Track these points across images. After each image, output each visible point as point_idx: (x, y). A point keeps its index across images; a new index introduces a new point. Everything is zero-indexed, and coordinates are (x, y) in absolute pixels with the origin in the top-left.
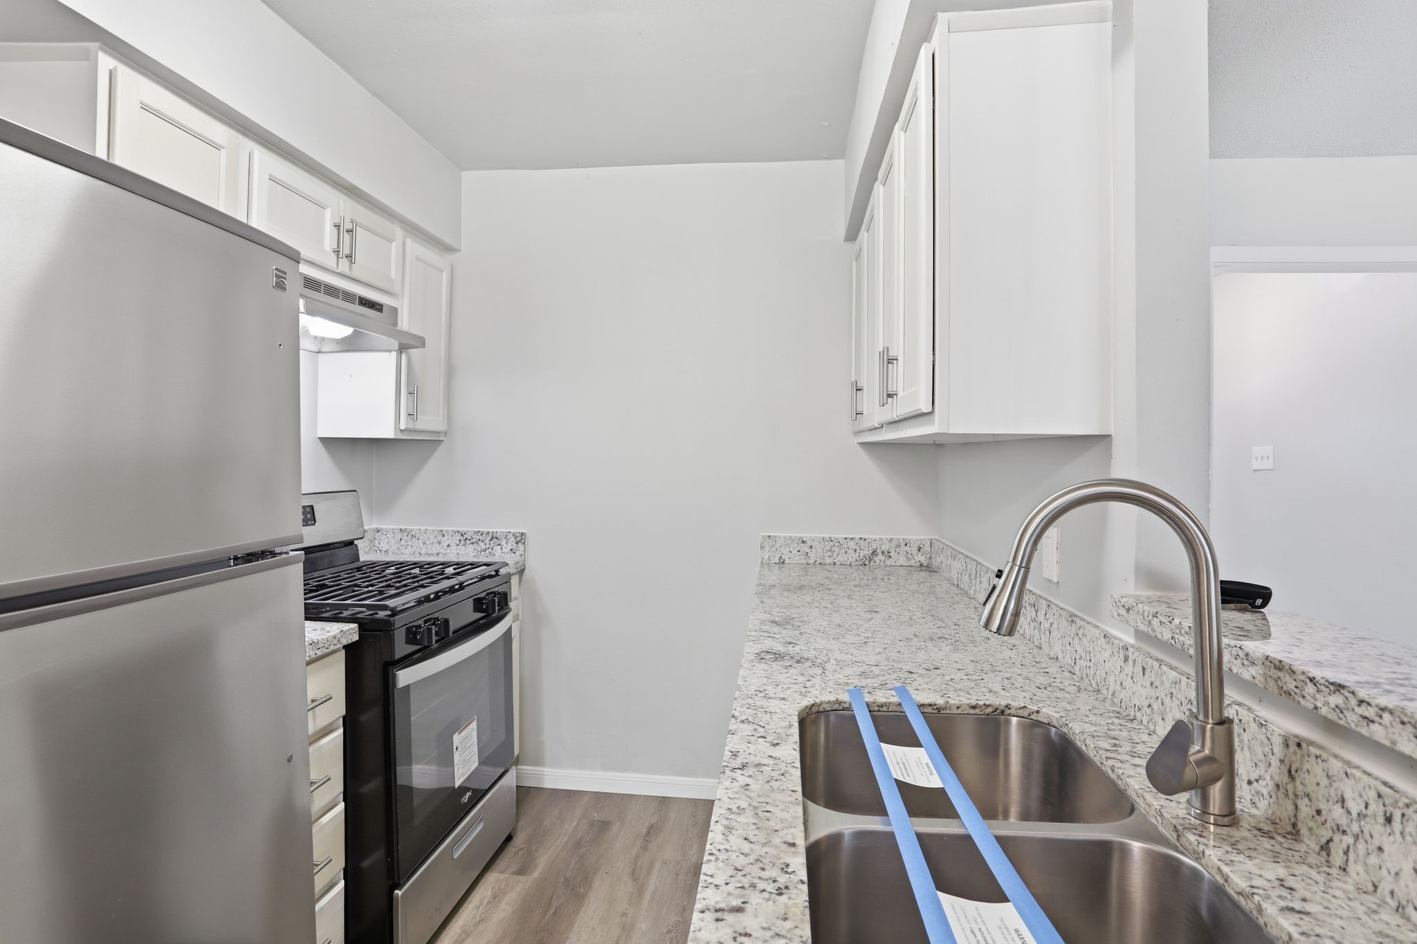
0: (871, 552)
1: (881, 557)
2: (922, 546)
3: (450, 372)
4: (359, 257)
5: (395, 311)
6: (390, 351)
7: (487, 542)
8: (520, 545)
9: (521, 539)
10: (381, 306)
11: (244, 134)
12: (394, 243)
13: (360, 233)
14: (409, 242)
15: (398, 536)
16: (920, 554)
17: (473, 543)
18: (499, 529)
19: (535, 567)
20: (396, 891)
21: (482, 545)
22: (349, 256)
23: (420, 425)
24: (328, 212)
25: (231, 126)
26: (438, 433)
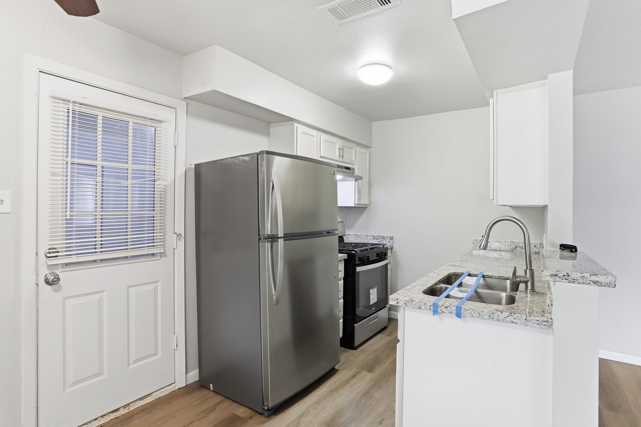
0: (515, 246)
1: (519, 248)
2: (536, 245)
3: (370, 185)
4: (345, 156)
5: (354, 169)
6: (353, 181)
7: (381, 239)
8: (392, 240)
9: (392, 238)
10: (350, 168)
11: (319, 131)
12: (353, 150)
13: (345, 149)
14: (357, 148)
15: (355, 236)
16: (535, 248)
17: (377, 239)
18: (385, 235)
19: (396, 248)
20: (355, 325)
21: (380, 240)
22: (342, 156)
23: (361, 203)
24: (337, 145)
25: (317, 130)
26: (366, 205)
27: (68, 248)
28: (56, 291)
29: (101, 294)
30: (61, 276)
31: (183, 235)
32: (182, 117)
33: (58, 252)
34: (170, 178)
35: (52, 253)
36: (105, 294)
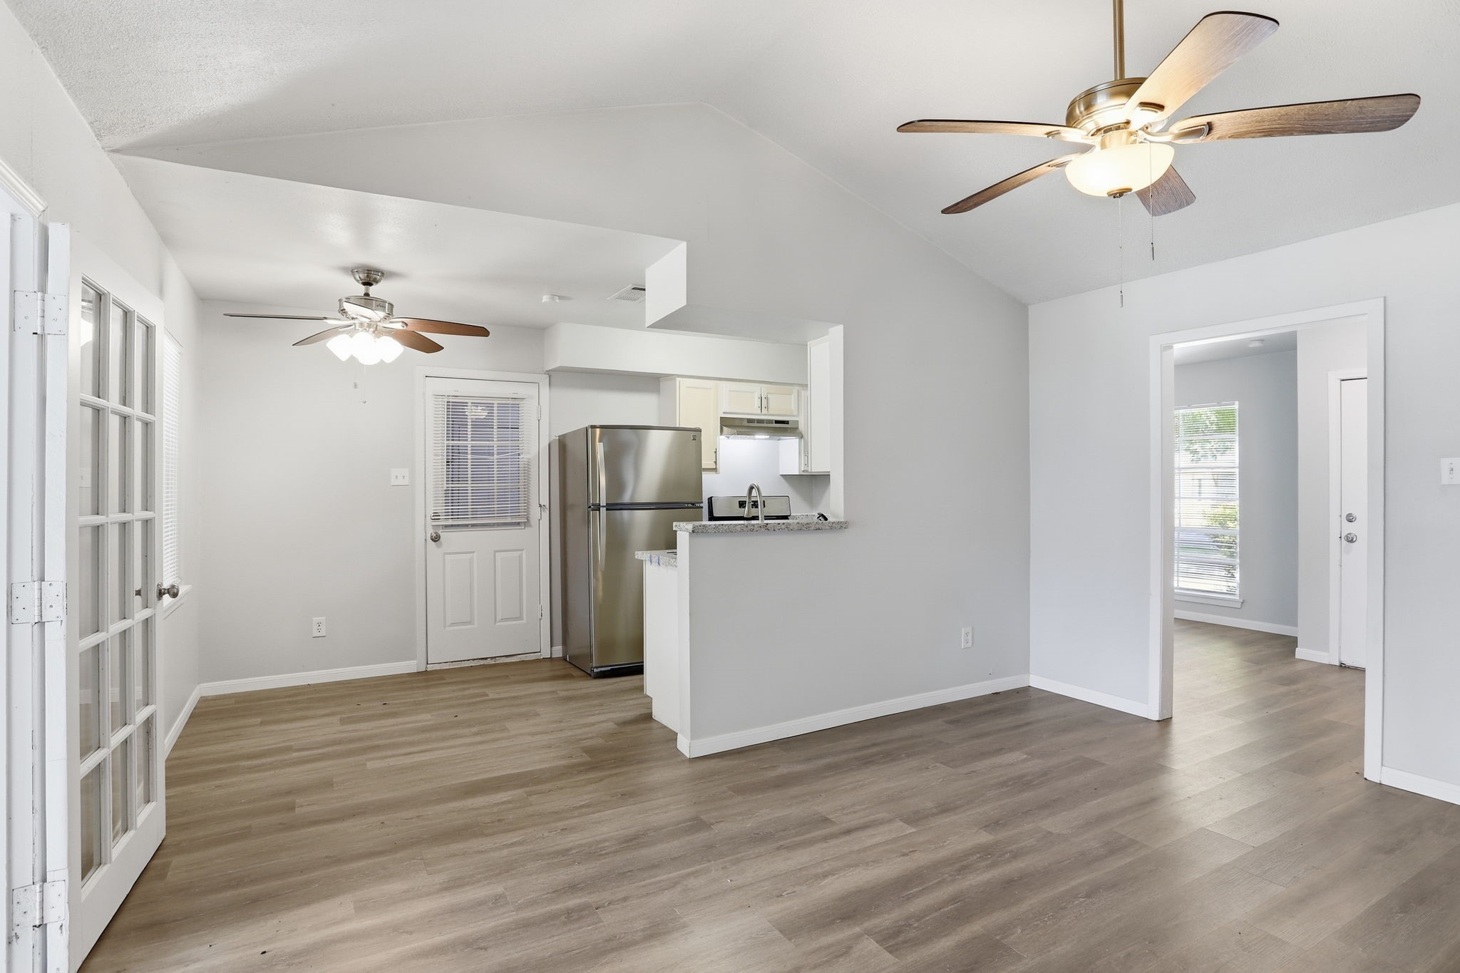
4: (770, 406)
5: (796, 422)
10: (788, 421)
11: (720, 380)
13: (773, 397)
14: (802, 391)
24: (758, 393)
25: (716, 380)
27: (447, 513)
28: (439, 546)
29: (471, 555)
30: (441, 534)
31: (548, 507)
32: (545, 390)
33: (439, 516)
34: (534, 451)
35: (436, 517)
36: (475, 554)
